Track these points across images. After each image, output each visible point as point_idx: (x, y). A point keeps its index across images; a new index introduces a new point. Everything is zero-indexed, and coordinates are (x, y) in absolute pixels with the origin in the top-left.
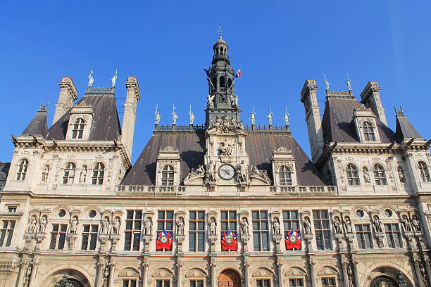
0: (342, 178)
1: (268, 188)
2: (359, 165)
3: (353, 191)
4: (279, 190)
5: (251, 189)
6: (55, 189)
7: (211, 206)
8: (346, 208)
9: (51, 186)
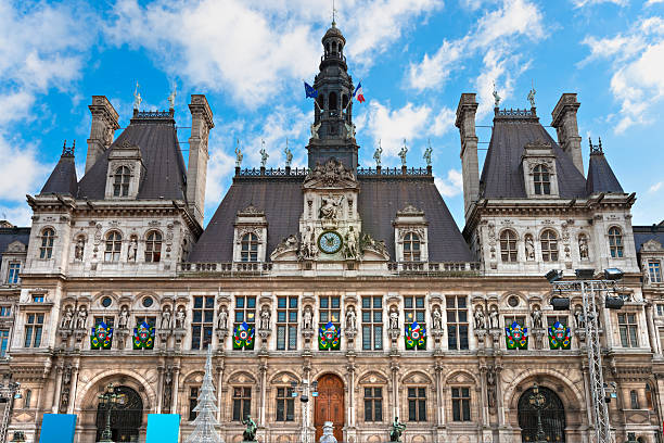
0: (493, 250)
1: (385, 266)
2: (521, 232)
3: (506, 270)
4: (400, 268)
5: (361, 267)
6: (94, 268)
7: (306, 290)
8: (494, 294)
9: (88, 265)
